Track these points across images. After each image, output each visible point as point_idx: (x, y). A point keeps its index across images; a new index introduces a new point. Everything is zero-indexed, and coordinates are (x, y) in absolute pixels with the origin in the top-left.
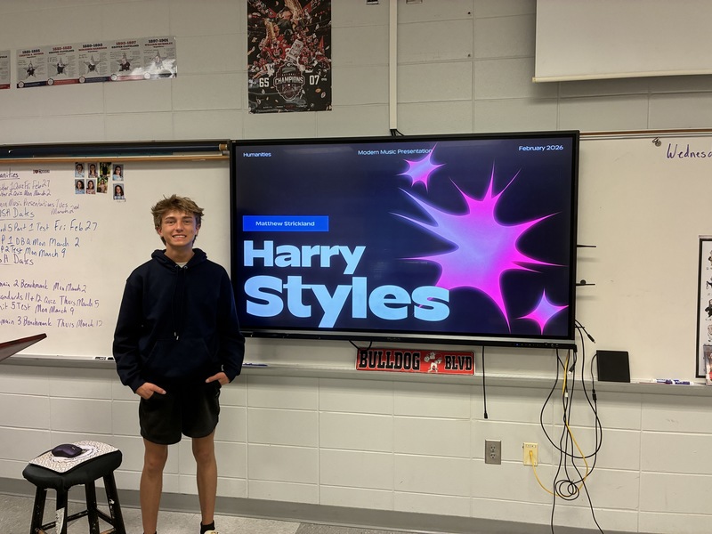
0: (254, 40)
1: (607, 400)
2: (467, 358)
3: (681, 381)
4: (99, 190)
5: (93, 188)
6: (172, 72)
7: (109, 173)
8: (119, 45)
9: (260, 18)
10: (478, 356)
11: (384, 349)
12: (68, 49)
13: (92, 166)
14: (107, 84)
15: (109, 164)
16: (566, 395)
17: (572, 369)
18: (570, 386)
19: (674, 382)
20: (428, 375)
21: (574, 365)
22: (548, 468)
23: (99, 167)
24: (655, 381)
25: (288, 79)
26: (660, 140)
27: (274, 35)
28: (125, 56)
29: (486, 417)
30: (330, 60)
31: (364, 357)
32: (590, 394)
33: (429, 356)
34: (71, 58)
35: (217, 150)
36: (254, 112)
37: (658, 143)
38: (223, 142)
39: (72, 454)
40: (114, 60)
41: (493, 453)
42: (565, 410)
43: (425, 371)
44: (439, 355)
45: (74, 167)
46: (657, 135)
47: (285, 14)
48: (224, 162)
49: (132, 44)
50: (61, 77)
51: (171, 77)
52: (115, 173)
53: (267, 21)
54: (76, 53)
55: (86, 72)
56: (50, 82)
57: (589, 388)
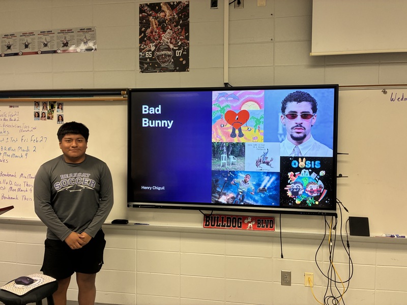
0: (143, 29)
1: (356, 247)
2: (270, 221)
3: (400, 235)
4: (49, 118)
5: (45, 117)
6: (94, 48)
7: (55, 108)
8: (62, 31)
9: (147, 16)
10: (277, 219)
11: (220, 215)
12: (32, 34)
13: (45, 104)
14: (54, 54)
15: (55, 102)
16: (331, 244)
17: (335, 228)
18: (333, 238)
19: (396, 236)
20: (247, 231)
21: (336, 225)
22: (320, 288)
23: (48, 104)
24: (384, 235)
25: (163, 53)
26: (386, 90)
27: (155, 26)
28: (65, 38)
29: (282, 257)
30: (188, 42)
31: (209, 220)
32: (345, 243)
33: (248, 219)
34: (33, 39)
35: (120, 94)
36: (142, 72)
37: (385, 92)
38: (124, 90)
39: (27, 283)
40: (59, 41)
41: (286, 278)
42: (331, 253)
43: (245, 228)
44: (253, 219)
45: (34, 104)
46: (384, 88)
47: (162, 14)
48: (124, 102)
49: (70, 31)
50: (27, 50)
51: (93, 51)
52: (58, 108)
53: (151, 18)
54: (36, 36)
55: (42, 47)
56: (20, 54)
57: (345, 239)
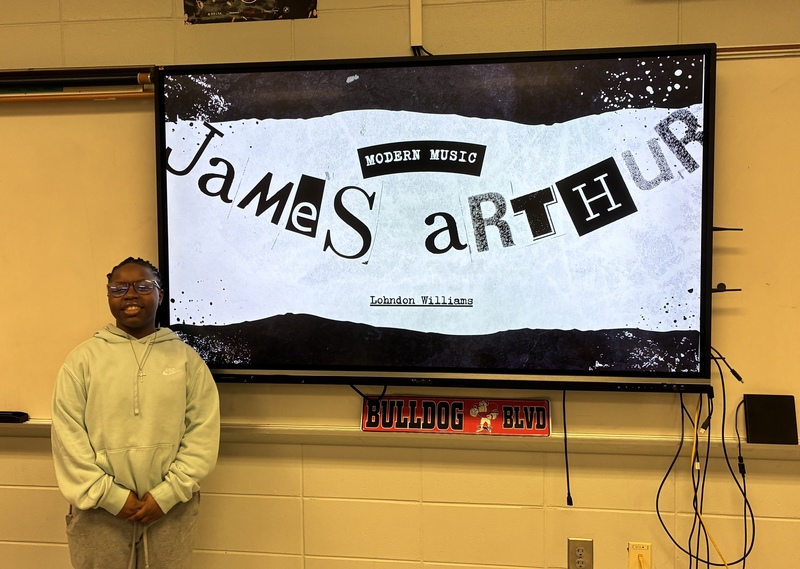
2: (538, 410)
10: (556, 406)
11: (406, 397)
16: (697, 466)
17: (707, 425)
18: (703, 451)
20: (477, 438)
21: (709, 417)
29: (570, 502)
31: (374, 410)
32: (735, 464)
33: (478, 406)
35: (133, 82)
36: (193, 22)
38: (144, 70)
41: (580, 558)
42: (696, 490)
43: (472, 431)
44: (494, 405)
48: (145, 102)
57: (733, 454)
